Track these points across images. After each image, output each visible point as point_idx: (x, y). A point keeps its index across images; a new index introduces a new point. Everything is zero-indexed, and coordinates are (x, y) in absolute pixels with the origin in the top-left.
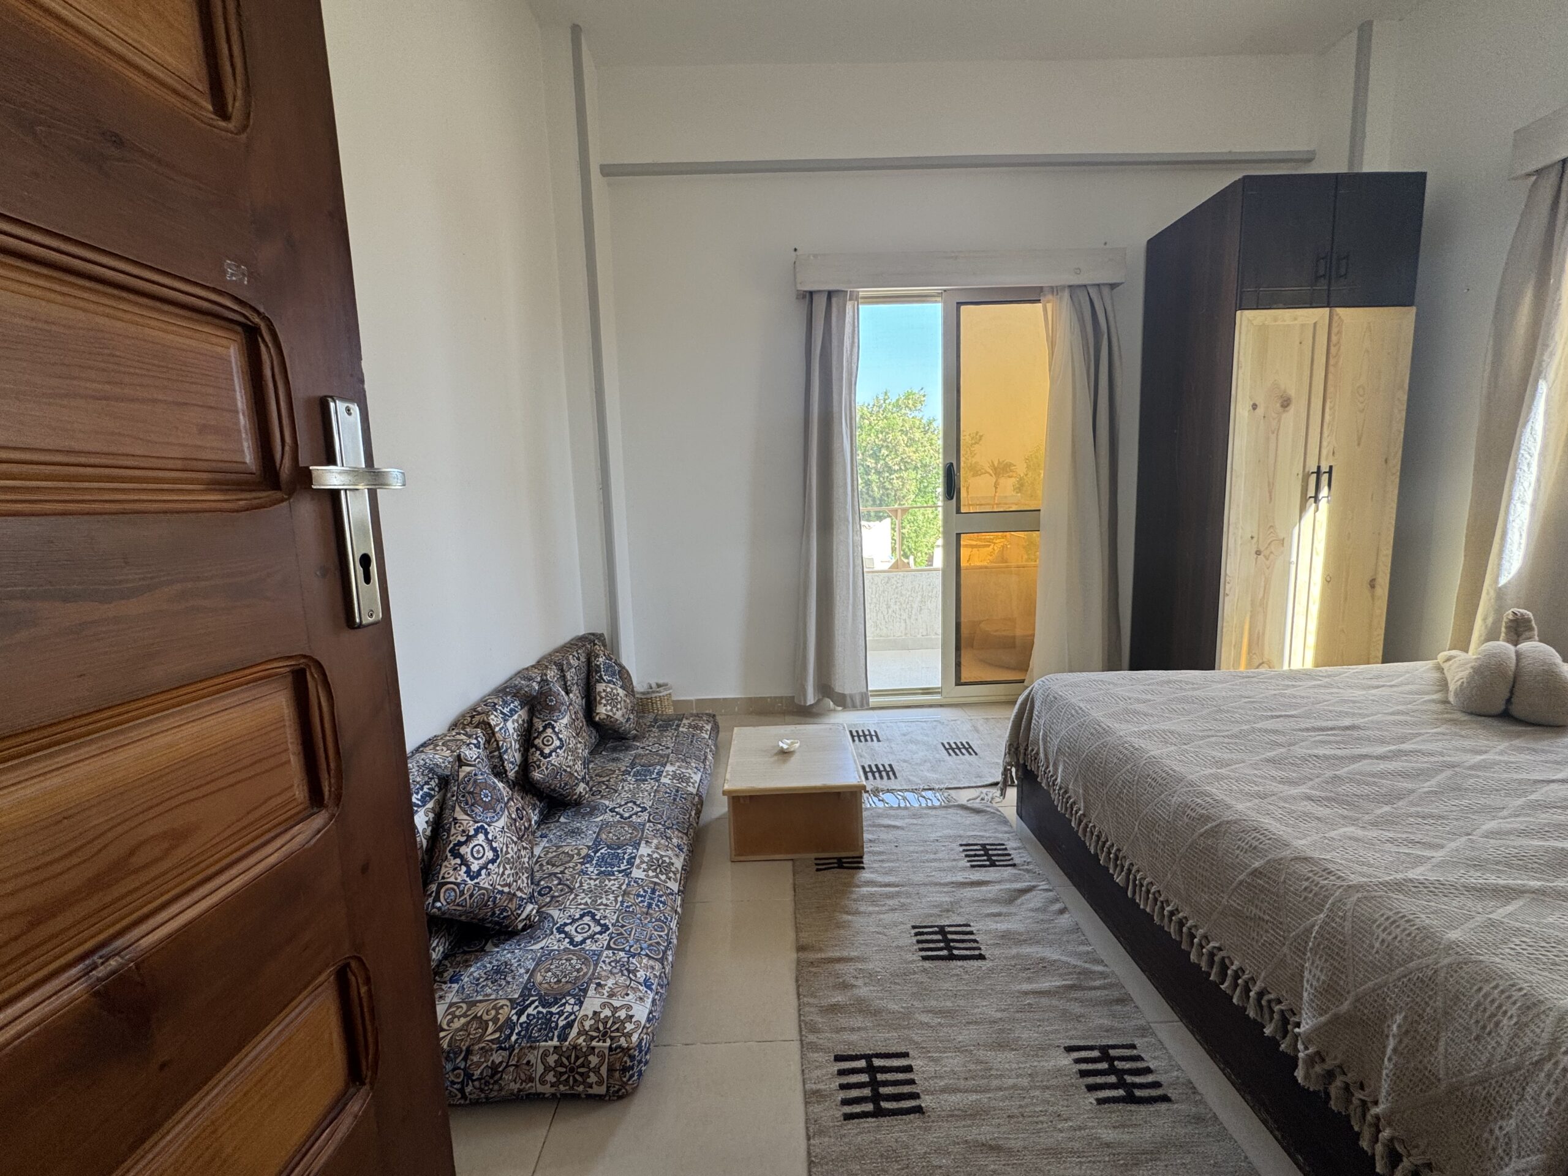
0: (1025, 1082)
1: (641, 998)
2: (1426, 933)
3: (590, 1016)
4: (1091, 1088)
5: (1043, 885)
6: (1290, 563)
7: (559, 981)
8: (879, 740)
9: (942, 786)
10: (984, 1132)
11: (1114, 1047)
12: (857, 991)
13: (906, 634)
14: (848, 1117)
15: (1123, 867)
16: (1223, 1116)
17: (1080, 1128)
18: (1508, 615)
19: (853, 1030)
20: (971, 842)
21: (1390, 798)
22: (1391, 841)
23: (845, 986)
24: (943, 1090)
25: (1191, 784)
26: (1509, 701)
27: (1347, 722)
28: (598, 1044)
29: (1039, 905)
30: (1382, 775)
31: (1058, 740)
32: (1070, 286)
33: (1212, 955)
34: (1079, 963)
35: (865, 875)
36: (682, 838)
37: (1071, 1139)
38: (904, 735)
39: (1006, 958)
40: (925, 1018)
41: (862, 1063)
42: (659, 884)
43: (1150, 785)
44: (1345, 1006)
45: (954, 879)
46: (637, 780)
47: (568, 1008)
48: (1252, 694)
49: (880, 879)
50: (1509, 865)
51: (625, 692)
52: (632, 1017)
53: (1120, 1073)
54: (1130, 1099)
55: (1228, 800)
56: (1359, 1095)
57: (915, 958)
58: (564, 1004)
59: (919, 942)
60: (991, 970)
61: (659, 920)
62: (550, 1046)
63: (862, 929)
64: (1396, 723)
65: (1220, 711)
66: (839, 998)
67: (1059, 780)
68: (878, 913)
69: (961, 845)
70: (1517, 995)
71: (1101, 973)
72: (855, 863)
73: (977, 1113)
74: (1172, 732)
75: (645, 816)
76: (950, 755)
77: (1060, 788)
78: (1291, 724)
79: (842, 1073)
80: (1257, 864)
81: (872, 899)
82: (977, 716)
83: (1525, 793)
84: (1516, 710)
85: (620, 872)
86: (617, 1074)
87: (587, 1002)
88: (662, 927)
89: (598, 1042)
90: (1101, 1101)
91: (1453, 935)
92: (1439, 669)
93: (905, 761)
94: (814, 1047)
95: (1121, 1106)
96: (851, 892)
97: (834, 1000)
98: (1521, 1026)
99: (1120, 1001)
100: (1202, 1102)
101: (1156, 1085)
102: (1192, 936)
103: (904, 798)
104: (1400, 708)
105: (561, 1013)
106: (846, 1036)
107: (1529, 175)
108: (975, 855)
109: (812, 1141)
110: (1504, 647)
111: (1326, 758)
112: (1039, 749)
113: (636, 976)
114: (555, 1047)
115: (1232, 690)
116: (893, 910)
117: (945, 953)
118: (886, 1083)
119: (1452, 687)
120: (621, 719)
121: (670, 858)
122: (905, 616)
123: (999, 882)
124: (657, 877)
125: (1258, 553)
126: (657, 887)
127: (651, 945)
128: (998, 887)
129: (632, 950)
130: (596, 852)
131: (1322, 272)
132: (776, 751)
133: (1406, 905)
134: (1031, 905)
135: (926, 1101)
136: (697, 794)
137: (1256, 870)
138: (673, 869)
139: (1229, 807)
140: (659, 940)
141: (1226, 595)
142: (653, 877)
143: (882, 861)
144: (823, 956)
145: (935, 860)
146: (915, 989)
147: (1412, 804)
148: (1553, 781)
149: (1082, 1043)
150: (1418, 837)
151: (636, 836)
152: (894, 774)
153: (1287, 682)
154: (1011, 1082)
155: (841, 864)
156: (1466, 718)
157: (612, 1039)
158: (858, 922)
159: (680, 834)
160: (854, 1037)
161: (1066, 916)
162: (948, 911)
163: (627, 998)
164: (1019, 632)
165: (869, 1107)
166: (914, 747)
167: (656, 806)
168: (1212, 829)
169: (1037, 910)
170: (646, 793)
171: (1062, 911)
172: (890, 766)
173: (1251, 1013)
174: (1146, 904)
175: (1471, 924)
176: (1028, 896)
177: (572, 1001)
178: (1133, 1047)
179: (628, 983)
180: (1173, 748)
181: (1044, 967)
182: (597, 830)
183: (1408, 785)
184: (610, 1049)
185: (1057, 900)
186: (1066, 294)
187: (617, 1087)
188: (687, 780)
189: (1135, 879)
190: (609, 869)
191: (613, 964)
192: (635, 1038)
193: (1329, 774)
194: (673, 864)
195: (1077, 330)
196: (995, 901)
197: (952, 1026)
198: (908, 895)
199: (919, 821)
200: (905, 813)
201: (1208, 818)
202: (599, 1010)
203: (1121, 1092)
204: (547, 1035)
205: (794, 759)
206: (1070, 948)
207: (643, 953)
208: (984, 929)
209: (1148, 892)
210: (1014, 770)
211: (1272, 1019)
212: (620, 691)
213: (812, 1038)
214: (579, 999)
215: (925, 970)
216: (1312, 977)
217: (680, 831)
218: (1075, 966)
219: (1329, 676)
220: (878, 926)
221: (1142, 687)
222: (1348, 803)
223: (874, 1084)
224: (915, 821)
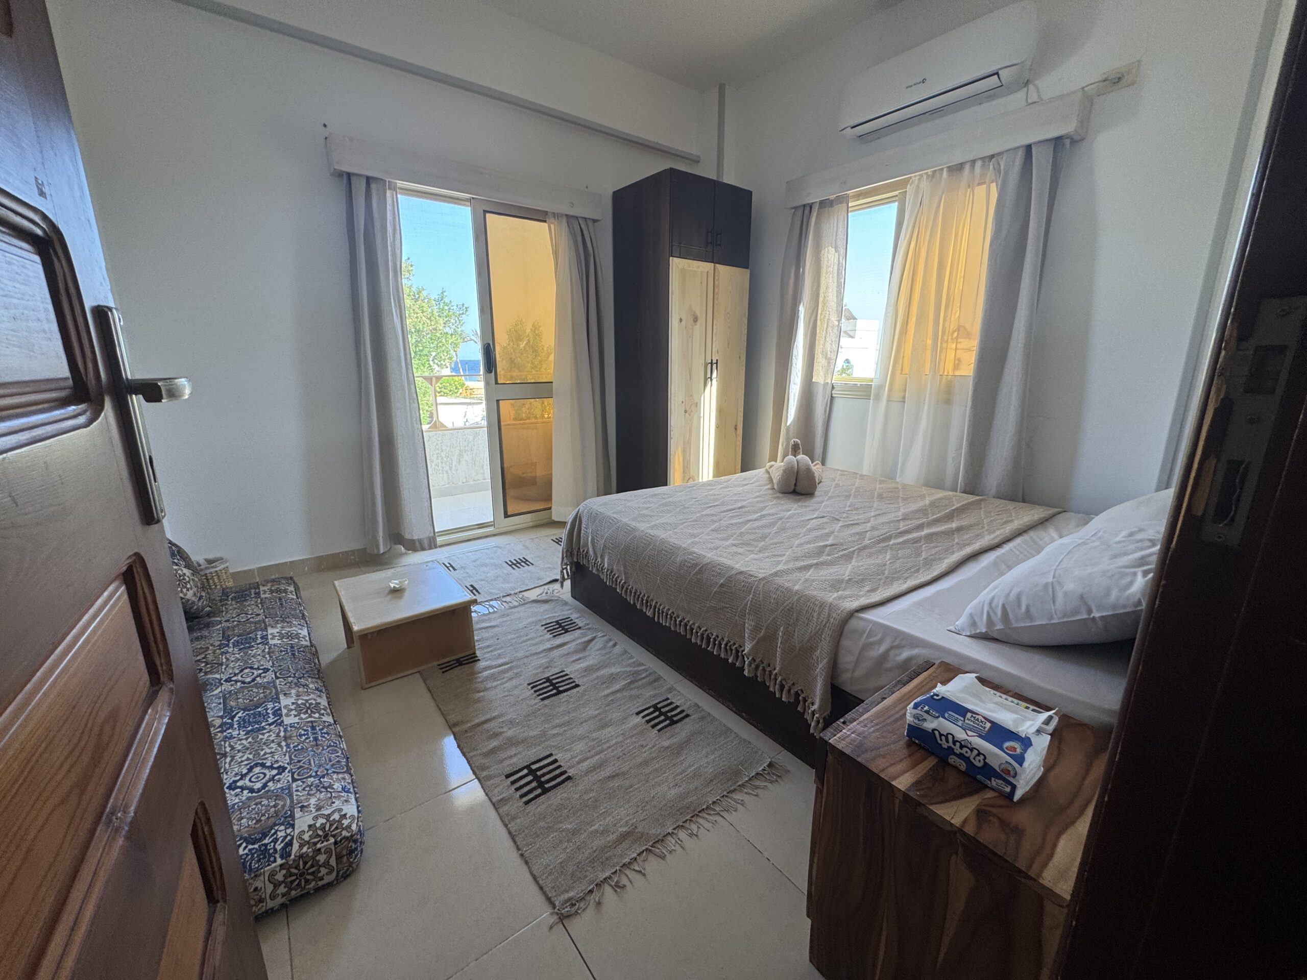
0: (621, 738)
1: (346, 801)
2: (789, 590)
3: (306, 829)
4: (653, 727)
5: (600, 634)
6: (700, 417)
7: (259, 821)
8: (454, 569)
9: (516, 591)
10: (608, 771)
11: (659, 703)
12: (506, 734)
13: (448, 483)
14: (527, 803)
15: (651, 606)
16: (713, 713)
17: (653, 746)
18: (792, 442)
19: (511, 757)
20: (548, 622)
21: (763, 538)
22: (767, 557)
23: (496, 735)
24: (579, 763)
25: (685, 549)
26: (795, 485)
27: (739, 505)
28: (323, 845)
29: (601, 646)
30: (758, 528)
31: (603, 540)
32: (567, 215)
33: (702, 635)
34: (631, 669)
35: (482, 664)
36: (317, 682)
37: (651, 754)
38: (474, 561)
39: (591, 681)
40: (555, 731)
41: (525, 771)
42: (315, 722)
43: (664, 555)
44: (762, 634)
45: (545, 647)
46: (240, 649)
47: (280, 834)
48: (696, 496)
49: (494, 663)
50: (806, 557)
51: (191, 571)
52: (345, 815)
53: (665, 714)
54: (673, 723)
55: (704, 553)
56: (768, 669)
57: (536, 701)
58: (275, 833)
59: (535, 691)
60: (585, 691)
61: (330, 746)
62: (275, 867)
63: (494, 698)
64: (757, 502)
65: (685, 508)
66: (494, 743)
67: (606, 565)
68: (501, 684)
69: (542, 626)
70: (817, 603)
71: (644, 670)
72: (473, 659)
73: (601, 764)
74: (667, 524)
75: (270, 676)
76: (514, 569)
77: (608, 570)
78: (716, 510)
79: (513, 783)
80: (722, 581)
81: (493, 677)
82: (525, 538)
83: (806, 525)
84: (798, 489)
85: (270, 725)
86: (345, 859)
87: (297, 823)
88: (335, 750)
89: (323, 843)
90: (659, 731)
91: (796, 588)
92: (768, 472)
93: (482, 580)
94: (489, 778)
95: (669, 728)
96: (476, 678)
97: (491, 746)
98: (819, 614)
99: (656, 680)
100: (703, 710)
101: (682, 711)
102: (692, 629)
103: (492, 607)
104: (758, 494)
105: (276, 840)
106: (507, 762)
107: (792, 208)
108: (554, 629)
109: (509, 826)
110: (790, 457)
111: (736, 524)
112: (588, 549)
113: (333, 789)
114: (281, 865)
115: (686, 495)
116: (510, 679)
117: (554, 691)
118: (544, 775)
119: (775, 481)
120: (193, 599)
121: (315, 700)
122: (447, 468)
123: (574, 640)
124: (310, 716)
125: (686, 412)
126: (314, 724)
127: (332, 765)
128: (574, 643)
129: (319, 773)
130: (232, 718)
131: (709, 241)
132: (387, 592)
133: (780, 581)
134: (596, 648)
135: (571, 772)
136: (312, 646)
137: (722, 584)
138: (322, 707)
139: (705, 557)
140: (338, 759)
141: (671, 438)
142: (306, 718)
143: (491, 651)
144: (472, 723)
145: (528, 640)
146: (543, 719)
147: (771, 539)
148: (812, 519)
149: (643, 708)
150: (776, 553)
151: (270, 693)
152: (477, 591)
153: (709, 488)
154: (614, 742)
155: (460, 663)
156: (780, 495)
157: (334, 836)
158: (490, 695)
159: (314, 680)
160: (514, 760)
161: (617, 647)
162: (548, 667)
163: (334, 805)
164: (540, 472)
165: (539, 791)
166: (485, 569)
167: (277, 665)
168: (699, 570)
169: (601, 649)
170: (259, 658)
171: (615, 645)
172: (472, 586)
173: (722, 656)
174: (666, 622)
175: (801, 582)
176: (593, 643)
177: (282, 828)
178: (668, 699)
179: (329, 795)
180: (670, 532)
181: (613, 678)
182: (222, 701)
183: (767, 531)
184: (336, 843)
185: (610, 640)
186: (564, 220)
187: (345, 868)
188: (297, 636)
189: (659, 609)
190: (256, 726)
191: (307, 789)
192: (354, 827)
193: (738, 532)
194: (319, 703)
195: (573, 248)
196: (575, 652)
197: (572, 729)
198: (518, 667)
199: (508, 618)
200: (495, 615)
201: (696, 565)
202: (312, 822)
203: (668, 722)
204: (269, 861)
205: (406, 594)
206: (624, 663)
207: (330, 772)
208: (573, 670)
209: (667, 614)
210: (569, 567)
211: (732, 653)
212: (186, 571)
213: (485, 773)
214: (289, 823)
215: (546, 706)
216: (749, 625)
217: (312, 678)
218: (630, 671)
219: (725, 482)
220: (504, 692)
221: (643, 500)
222: (748, 544)
223: (537, 778)
224: (505, 619)
